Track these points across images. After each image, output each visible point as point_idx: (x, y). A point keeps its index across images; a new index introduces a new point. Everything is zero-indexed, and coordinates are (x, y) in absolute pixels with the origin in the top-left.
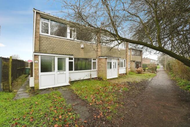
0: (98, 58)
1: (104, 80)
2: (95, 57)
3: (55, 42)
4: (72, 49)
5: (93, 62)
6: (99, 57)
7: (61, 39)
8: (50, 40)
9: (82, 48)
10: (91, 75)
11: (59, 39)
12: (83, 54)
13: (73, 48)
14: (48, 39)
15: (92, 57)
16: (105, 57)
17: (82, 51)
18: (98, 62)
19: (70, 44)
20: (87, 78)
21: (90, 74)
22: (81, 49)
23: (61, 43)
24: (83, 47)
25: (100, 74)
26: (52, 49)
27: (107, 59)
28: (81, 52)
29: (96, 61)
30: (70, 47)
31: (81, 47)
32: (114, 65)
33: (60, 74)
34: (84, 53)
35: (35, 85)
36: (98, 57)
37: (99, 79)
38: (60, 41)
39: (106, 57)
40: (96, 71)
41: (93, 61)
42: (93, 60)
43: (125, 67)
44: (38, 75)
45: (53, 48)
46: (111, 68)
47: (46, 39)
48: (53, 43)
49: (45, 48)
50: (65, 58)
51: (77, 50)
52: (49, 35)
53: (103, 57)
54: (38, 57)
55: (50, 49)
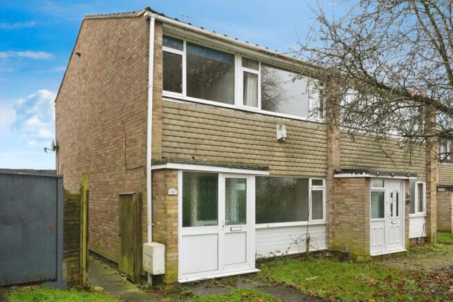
0: (330, 177)
1: (359, 258)
2: (319, 171)
3: (201, 120)
4: (249, 146)
5: (313, 192)
6: (336, 172)
7: (218, 111)
8: (189, 113)
9: (281, 141)
10: (308, 240)
11: (213, 110)
12: (283, 163)
13: (252, 142)
14: (182, 112)
15: (310, 174)
16: (364, 175)
17: (279, 152)
18: (331, 191)
19: (244, 126)
20: (297, 252)
21: (305, 237)
22: (277, 145)
23: (219, 123)
24: (285, 136)
25: (338, 236)
26: (193, 146)
27: (372, 182)
28: (278, 154)
29: (323, 188)
30: (243, 136)
31: (279, 137)
32: (392, 205)
33: (232, 232)
34: (284, 159)
35: (166, 270)
36: (330, 172)
37: (338, 255)
38: (216, 117)
39: (368, 175)
40: (322, 225)
41: (312, 187)
42: (315, 182)
43: (424, 213)
44: (177, 235)
45: (196, 143)
46: (382, 215)
47: (176, 111)
48: (197, 125)
49: (175, 144)
50: (246, 179)
51: (265, 148)
52: (183, 95)
53: (354, 175)
54: (176, 176)
55: (188, 146)
